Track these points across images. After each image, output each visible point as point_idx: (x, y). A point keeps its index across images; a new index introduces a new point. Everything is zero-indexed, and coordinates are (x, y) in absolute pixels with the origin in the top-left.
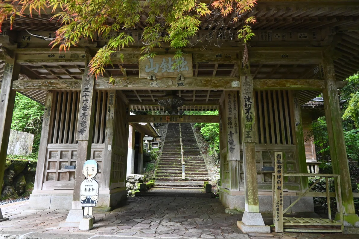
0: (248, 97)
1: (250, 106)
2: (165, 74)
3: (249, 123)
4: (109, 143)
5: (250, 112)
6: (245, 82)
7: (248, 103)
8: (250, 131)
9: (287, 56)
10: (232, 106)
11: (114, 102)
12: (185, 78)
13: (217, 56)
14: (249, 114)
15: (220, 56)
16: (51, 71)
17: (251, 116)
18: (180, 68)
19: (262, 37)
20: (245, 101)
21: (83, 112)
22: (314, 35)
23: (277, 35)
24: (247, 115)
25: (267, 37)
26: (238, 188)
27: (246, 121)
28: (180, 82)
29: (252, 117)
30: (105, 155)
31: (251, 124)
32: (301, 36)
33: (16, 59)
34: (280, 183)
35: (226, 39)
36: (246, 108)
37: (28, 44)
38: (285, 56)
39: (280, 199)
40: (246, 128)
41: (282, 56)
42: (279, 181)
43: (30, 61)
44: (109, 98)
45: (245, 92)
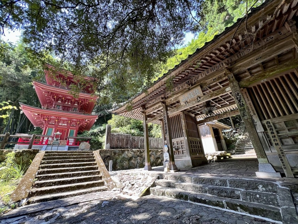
0: (237, 93)
1: (240, 98)
2: (191, 99)
3: (242, 108)
4: (185, 136)
5: (242, 101)
6: (233, 86)
7: (238, 97)
8: (244, 112)
9: (261, 57)
10: (246, 99)
11: (183, 118)
12: (200, 98)
13: (214, 80)
14: (241, 103)
15: (215, 79)
16: (157, 113)
17: (242, 103)
18: (196, 94)
19: (238, 56)
20: (236, 96)
21: (165, 126)
22: (280, 32)
23: (248, 50)
24: (239, 103)
25: (242, 55)
26: (269, 150)
27: (240, 107)
28: (198, 100)
29: (244, 103)
30: (185, 142)
31: (244, 108)
32: (268, 40)
33: (145, 113)
34: (277, 141)
35: (216, 69)
36: (238, 100)
37: (147, 107)
38: (258, 58)
39: (281, 152)
40: (241, 111)
41: (257, 59)
42: (274, 139)
43: (149, 113)
44: (181, 117)
45: (234, 92)
